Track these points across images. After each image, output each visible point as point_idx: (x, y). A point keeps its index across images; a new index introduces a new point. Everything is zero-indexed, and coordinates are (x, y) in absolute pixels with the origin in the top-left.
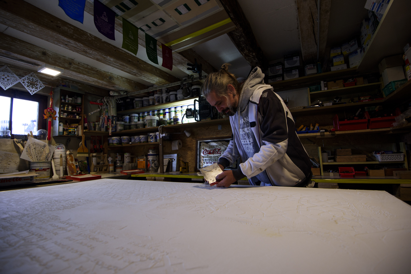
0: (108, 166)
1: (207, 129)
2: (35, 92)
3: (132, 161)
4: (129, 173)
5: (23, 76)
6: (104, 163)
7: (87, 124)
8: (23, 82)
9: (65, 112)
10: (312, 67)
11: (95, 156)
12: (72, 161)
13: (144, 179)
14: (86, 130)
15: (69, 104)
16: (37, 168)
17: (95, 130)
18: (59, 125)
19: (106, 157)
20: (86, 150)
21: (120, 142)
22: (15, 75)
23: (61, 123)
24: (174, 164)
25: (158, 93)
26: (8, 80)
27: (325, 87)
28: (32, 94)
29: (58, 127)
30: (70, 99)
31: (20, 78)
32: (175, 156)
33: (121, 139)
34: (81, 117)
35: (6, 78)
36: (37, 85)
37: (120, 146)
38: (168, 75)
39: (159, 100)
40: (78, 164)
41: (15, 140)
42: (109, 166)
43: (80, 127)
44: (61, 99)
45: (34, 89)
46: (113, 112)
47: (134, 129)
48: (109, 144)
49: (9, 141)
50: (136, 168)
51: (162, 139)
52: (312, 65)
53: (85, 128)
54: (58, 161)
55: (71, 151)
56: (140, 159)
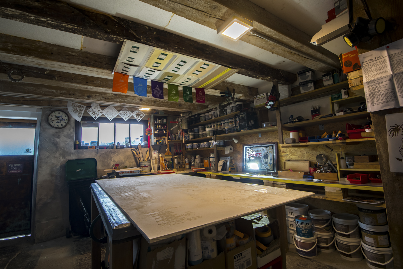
1: (250, 137)
2: (140, 120)
3: (202, 161)
4: (196, 171)
5: (134, 111)
6: (183, 163)
7: (170, 136)
8: (134, 115)
9: (157, 129)
10: (329, 78)
11: (176, 158)
12: (163, 161)
14: (170, 140)
15: (159, 124)
16: (143, 166)
17: (176, 139)
18: (154, 138)
19: (184, 159)
20: (170, 154)
21: (192, 147)
22: (130, 112)
23: (155, 137)
24: (228, 164)
25: (214, 109)
26: (127, 115)
27: (345, 94)
28: (139, 121)
29: (153, 140)
30: (160, 121)
31: (132, 113)
32: (229, 159)
33: (192, 145)
34: (167, 131)
35: (126, 114)
36: (141, 115)
37: (192, 150)
39: (215, 115)
40: (166, 163)
41: (132, 149)
42: (186, 165)
43: (166, 138)
44: (154, 122)
45: (140, 118)
46: (185, 127)
47: (201, 138)
48: (186, 149)
49: (129, 149)
50: (203, 167)
51: (215, 146)
53: (169, 139)
54: (154, 161)
55: (162, 154)
56: (205, 160)
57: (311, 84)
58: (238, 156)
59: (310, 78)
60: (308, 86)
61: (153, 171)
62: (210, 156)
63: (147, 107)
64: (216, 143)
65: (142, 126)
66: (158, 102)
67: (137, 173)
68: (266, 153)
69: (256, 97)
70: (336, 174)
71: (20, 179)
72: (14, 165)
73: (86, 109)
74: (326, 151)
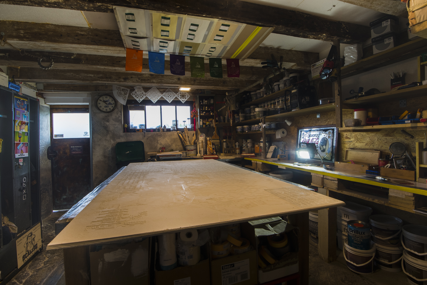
1: (307, 118)
2: (185, 101)
3: (253, 146)
5: (178, 92)
6: (233, 147)
7: (217, 118)
8: (178, 96)
9: (203, 111)
11: (225, 142)
12: (210, 145)
14: (218, 123)
15: (205, 105)
16: (189, 149)
17: (225, 122)
18: (200, 121)
19: (234, 142)
20: (218, 137)
21: (242, 130)
22: (174, 93)
23: (201, 119)
26: (171, 96)
28: (183, 103)
29: (200, 123)
30: (206, 101)
31: (176, 94)
33: (243, 128)
34: (214, 113)
35: (169, 95)
36: (186, 96)
37: (242, 133)
40: (214, 147)
41: (178, 132)
42: (236, 149)
43: (213, 120)
44: (200, 103)
45: (184, 99)
46: (233, 107)
48: (236, 132)
49: (175, 132)
50: (253, 152)
51: (264, 129)
53: (216, 121)
54: (201, 144)
55: (210, 137)
56: (256, 145)
57: (390, 38)
58: (292, 141)
59: (388, 30)
60: (385, 43)
61: (199, 155)
62: (261, 141)
63: (186, 87)
64: (265, 125)
65: (188, 108)
66: (199, 80)
67: (179, 157)
68: (324, 139)
69: (314, 65)
70: (413, 172)
71: (82, 159)
72: (76, 147)
73: (130, 92)
74: (407, 138)
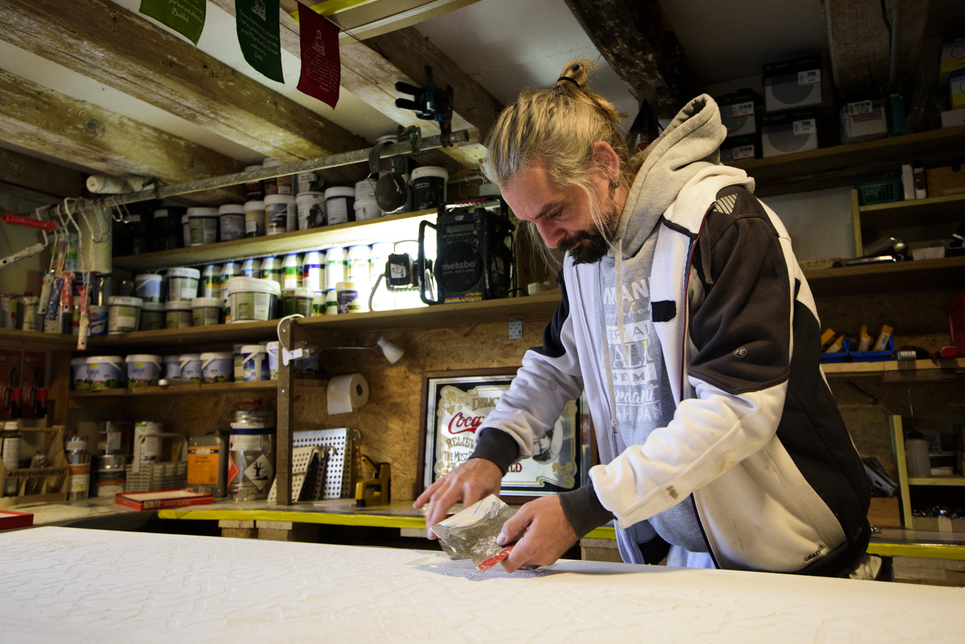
0: (64, 474)
1: (466, 336)
4: (152, 505)
6: (48, 463)
10: (871, 110)
11: (13, 434)
13: (210, 528)
17: (19, 325)
19: (59, 437)
21: (121, 377)
24: (335, 470)
25: (281, 189)
27: (918, 186)
32: (338, 439)
33: (124, 366)
37: (119, 392)
38: (321, 124)
39: (284, 218)
42: (72, 473)
46: (96, 258)
47: (179, 328)
48: (73, 384)
50: (179, 482)
51: (288, 371)
52: (868, 104)
56: (200, 445)
57: (808, 123)
59: (814, 98)
60: (796, 133)
62: (234, 426)
